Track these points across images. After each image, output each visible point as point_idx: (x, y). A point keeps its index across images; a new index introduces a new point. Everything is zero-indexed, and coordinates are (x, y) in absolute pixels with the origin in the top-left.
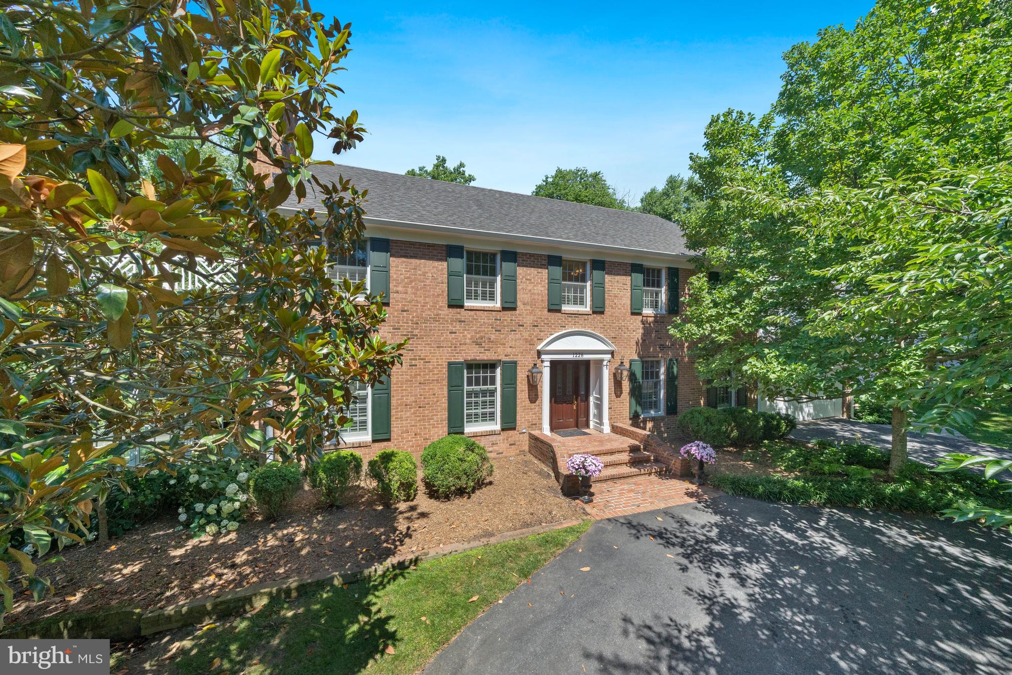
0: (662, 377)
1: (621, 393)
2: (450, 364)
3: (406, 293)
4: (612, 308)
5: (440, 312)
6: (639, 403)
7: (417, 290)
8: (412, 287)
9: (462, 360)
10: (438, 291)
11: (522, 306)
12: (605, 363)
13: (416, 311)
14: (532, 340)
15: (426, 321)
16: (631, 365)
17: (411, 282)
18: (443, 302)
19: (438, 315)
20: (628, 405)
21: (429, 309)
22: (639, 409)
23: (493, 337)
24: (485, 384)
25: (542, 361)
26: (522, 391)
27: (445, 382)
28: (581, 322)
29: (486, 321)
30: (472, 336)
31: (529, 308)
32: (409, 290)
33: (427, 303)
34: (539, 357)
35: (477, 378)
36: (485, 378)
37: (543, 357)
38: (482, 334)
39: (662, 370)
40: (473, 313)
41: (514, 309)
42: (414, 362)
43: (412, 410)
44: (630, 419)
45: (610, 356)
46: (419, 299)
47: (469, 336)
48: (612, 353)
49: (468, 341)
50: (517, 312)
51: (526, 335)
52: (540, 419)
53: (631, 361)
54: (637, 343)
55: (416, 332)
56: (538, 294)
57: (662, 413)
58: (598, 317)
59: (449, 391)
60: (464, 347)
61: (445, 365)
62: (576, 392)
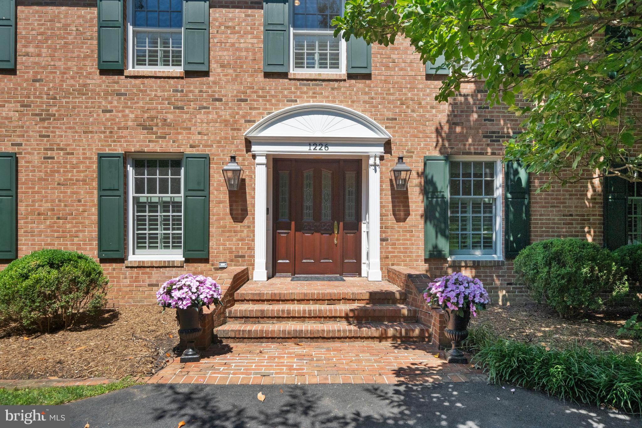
0: (499, 192)
1: (407, 214)
2: (101, 157)
3: (39, 55)
4: (387, 67)
5: (88, 81)
6: (441, 231)
7: (55, 50)
8: (48, 47)
9: (120, 151)
10: (85, 50)
11: (219, 70)
12: (371, 161)
13: (53, 81)
14: (236, 122)
15: (68, 94)
16: (425, 164)
17: (47, 39)
18: (92, 67)
19: (85, 85)
20: (422, 235)
21: (72, 78)
22: (444, 245)
23: (170, 117)
24: (164, 190)
25: (254, 156)
26: (220, 202)
27: (95, 184)
28: (325, 93)
29: (159, 94)
30: (137, 117)
31: (231, 71)
32: (44, 50)
33: (69, 69)
34: (248, 150)
35: (152, 182)
36: (164, 182)
37: (254, 148)
38: (153, 113)
39: (499, 180)
40: (138, 81)
41: (206, 74)
42: (49, 153)
43: (48, 222)
44: (426, 261)
45: (381, 149)
46: (58, 64)
47: (132, 116)
48: (388, 145)
49: (130, 123)
50: (211, 79)
51: (226, 114)
52: (251, 248)
53: (427, 161)
54: (438, 132)
55: (53, 110)
56: (247, 50)
57: (498, 256)
58: (359, 84)
59: (100, 196)
60: (125, 132)
61: (95, 158)
62: (338, 215)
